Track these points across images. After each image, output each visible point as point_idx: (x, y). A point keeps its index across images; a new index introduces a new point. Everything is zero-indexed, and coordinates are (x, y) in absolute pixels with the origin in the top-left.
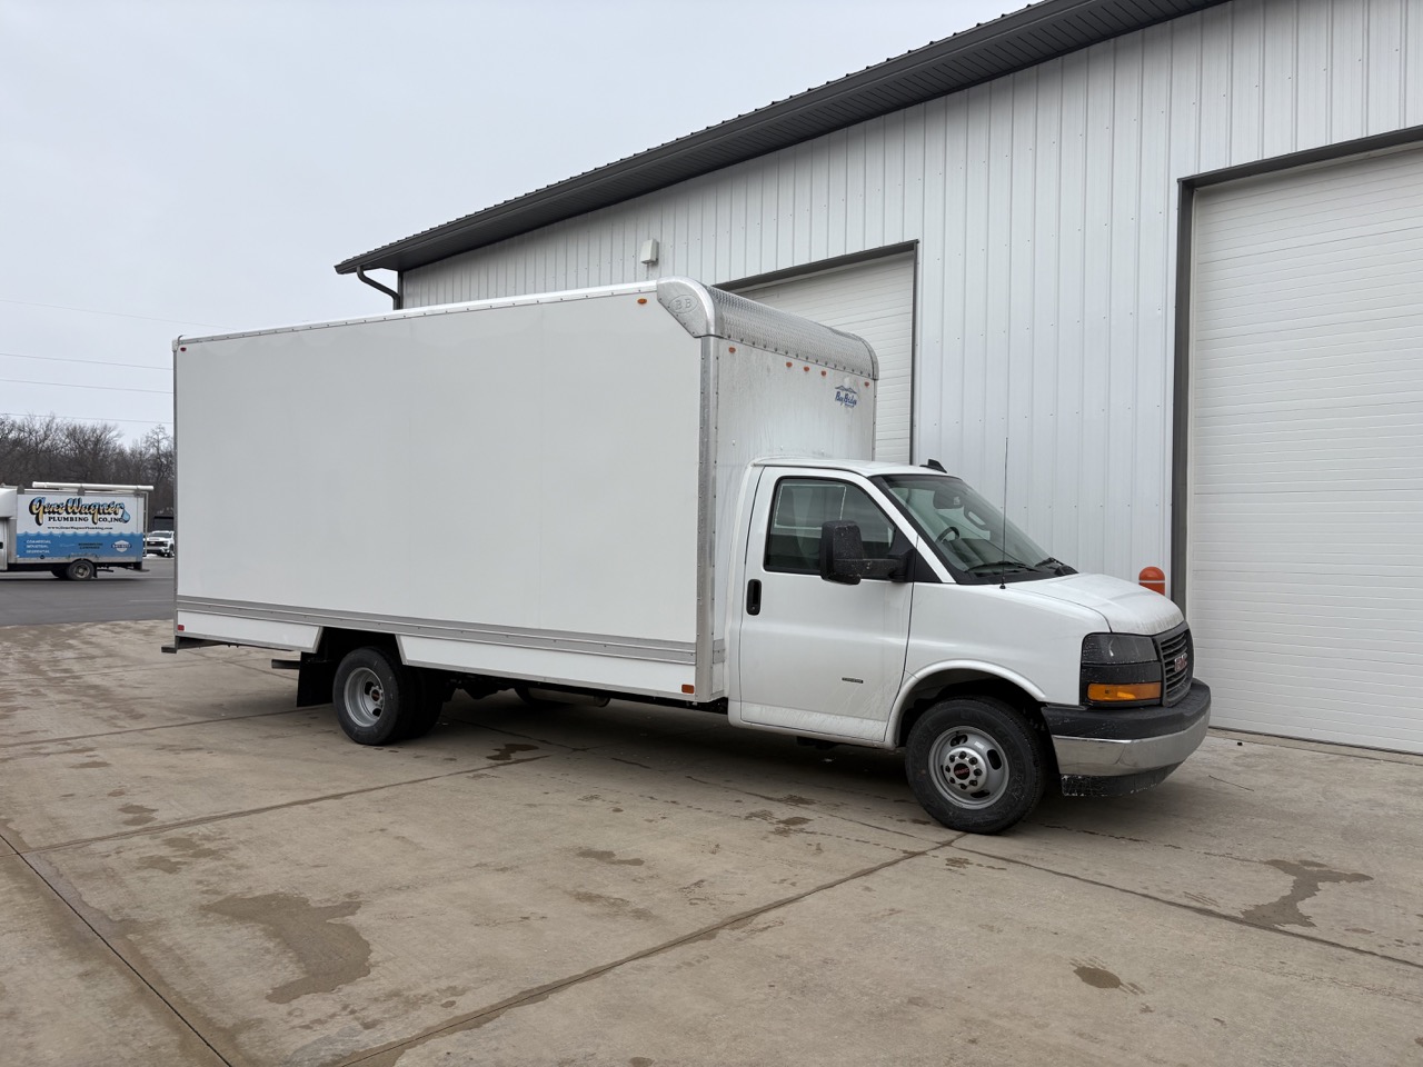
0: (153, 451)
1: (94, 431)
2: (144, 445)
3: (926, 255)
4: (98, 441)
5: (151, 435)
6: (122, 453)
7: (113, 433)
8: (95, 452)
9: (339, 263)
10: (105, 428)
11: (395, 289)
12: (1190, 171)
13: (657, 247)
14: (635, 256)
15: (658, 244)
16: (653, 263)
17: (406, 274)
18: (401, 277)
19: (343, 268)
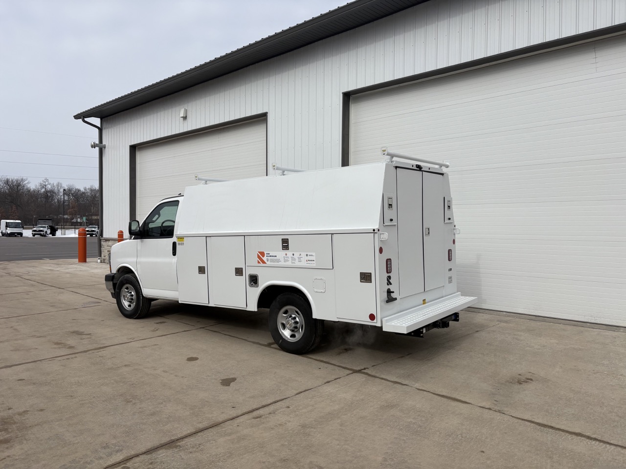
0: (43, 190)
1: (17, 181)
2: (40, 187)
3: (270, 118)
4: (18, 185)
5: (42, 183)
6: (29, 191)
7: (25, 183)
8: (18, 191)
9: (75, 114)
10: (22, 179)
11: (99, 126)
12: (346, 90)
13: (186, 111)
14: (179, 115)
15: (186, 110)
16: (185, 118)
17: (103, 119)
18: (101, 120)
19: (77, 117)
